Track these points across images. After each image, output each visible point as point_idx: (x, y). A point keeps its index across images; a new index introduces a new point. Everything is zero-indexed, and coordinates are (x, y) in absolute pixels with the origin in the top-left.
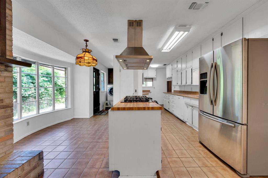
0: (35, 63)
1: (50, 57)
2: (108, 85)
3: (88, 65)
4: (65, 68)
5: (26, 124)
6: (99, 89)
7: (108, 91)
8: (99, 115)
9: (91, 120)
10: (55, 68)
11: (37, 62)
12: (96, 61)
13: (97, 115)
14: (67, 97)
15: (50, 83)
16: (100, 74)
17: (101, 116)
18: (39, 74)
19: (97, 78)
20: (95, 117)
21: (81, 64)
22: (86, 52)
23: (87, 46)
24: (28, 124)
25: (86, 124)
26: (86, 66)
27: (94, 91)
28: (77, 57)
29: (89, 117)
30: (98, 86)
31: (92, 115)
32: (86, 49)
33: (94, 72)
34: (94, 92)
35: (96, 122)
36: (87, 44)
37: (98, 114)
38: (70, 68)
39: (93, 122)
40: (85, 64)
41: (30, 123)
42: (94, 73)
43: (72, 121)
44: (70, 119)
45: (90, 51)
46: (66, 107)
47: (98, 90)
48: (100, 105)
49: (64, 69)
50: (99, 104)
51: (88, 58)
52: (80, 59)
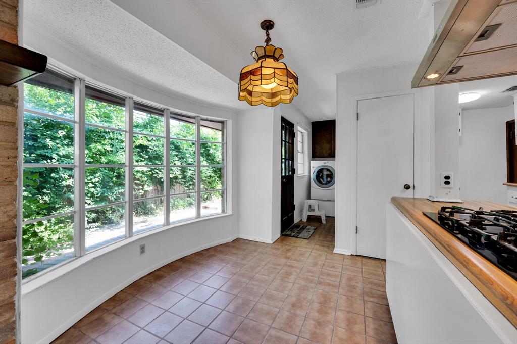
0: (162, 111)
1: (190, 95)
2: (312, 162)
3: (269, 100)
4: (222, 123)
5: (139, 250)
6: (293, 171)
7: (313, 176)
8: (294, 237)
9: (275, 251)
10: (202, 123)
11: (167, 109)
12: (296, 80)
13: (290, 236)
14: (225, 188)
15: (204, 157)
16: (295, 133)
17: (299, 241)
18: (169, 136)
19: (289, 143)
20: (284, 242)
21: (254, 99)
22: (266, 56)
23: (268, 40)
24: (143, 249)
25: (263, 263)
26: (266, 104)
27: (283, 174)
28: (241, 74)
29: (272, 240)
30: (290, 162)
31: (278, 235)
32: (267, 48)
33: (282, 127)
34: (282, 177)
35: (290, 262)
36: (268, 35)
37: (293, 234)
38: (231, 121)
39: (283, 261)
40: (263, 98)
41: (147, 249)
42: (283, 132)
43: (233, 247)
44: (229, 239)
45: (277, 55)
46: (223, 211)
47: (290, 173)
48: (294, 209)
49: (219, 126)
50: (293, 207)
51: (272, 70)
52: (249, 79)
